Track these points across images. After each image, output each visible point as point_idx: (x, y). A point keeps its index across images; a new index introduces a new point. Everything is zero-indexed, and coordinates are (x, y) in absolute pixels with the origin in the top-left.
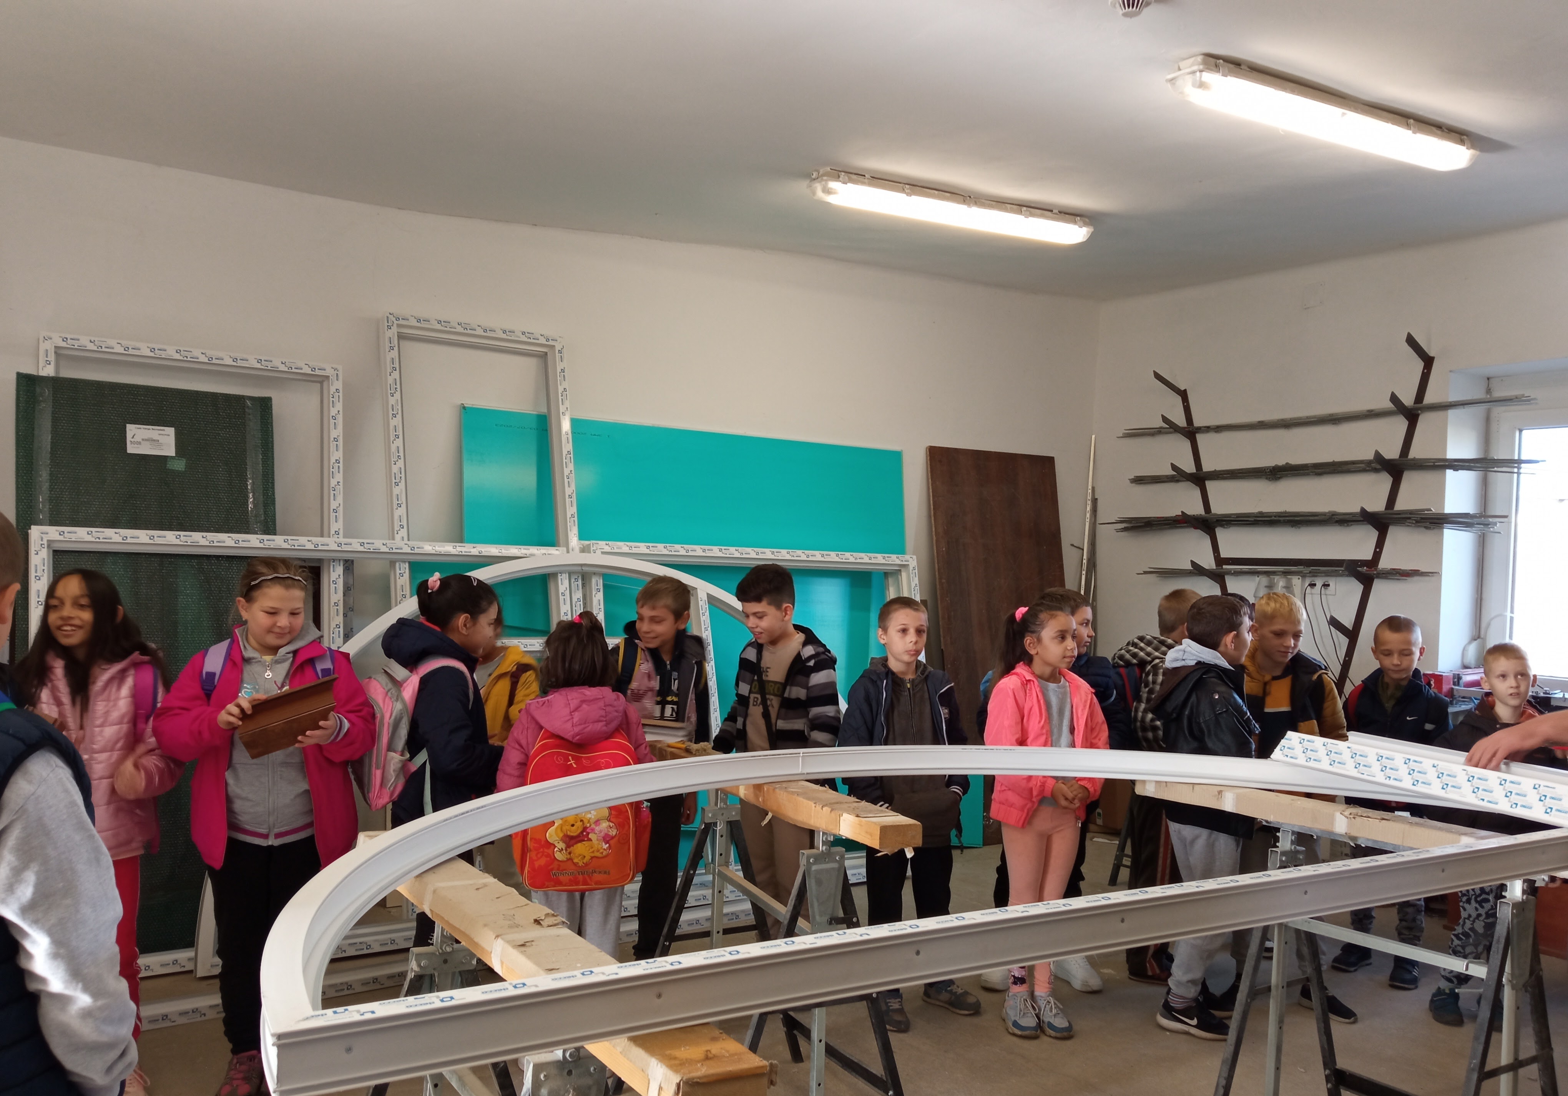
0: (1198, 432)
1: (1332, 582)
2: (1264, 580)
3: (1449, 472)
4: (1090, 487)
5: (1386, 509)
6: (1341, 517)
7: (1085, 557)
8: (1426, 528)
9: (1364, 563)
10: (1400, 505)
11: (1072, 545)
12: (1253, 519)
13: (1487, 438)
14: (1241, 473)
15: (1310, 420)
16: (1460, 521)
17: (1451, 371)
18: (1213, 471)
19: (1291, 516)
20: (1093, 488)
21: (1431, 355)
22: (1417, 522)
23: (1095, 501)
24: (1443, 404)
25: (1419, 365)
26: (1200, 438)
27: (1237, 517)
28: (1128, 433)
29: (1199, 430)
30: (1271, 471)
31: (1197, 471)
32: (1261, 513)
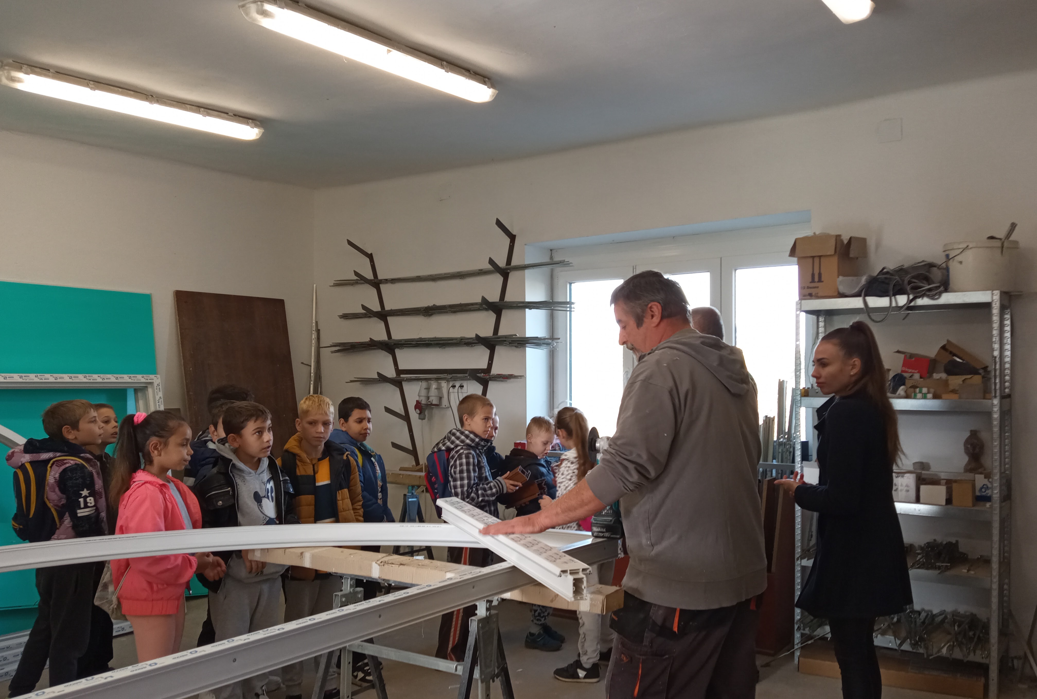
0: (381, 283)
1: (465, 384)
2: (424, 384)
3: (527, 310)
4: (314, 321)
5: (493, 335)
6: (467, 341)
7: (312, 371)
8: (516, 347)
9: (482, 371)
10: (502, 332)
11: (302, 363)
12: (415, 343)
13: (552, 289)
14: (408, 311)
15: (446, 276)
16: (536, 342)
17: (525, 245)
18: (390, 310)
19: (437, 341)
20: (317, 323)
21: (514, 233)
22: (510, 343)
23: (318, 331)
24: (521, 266)
25: (507, 241)
26: (382, 286)
27: (405, 342)
28: (337, 283)
29: (381, 282)
30: (424, 310)
31: (381, 309)
32: (421, 338)
